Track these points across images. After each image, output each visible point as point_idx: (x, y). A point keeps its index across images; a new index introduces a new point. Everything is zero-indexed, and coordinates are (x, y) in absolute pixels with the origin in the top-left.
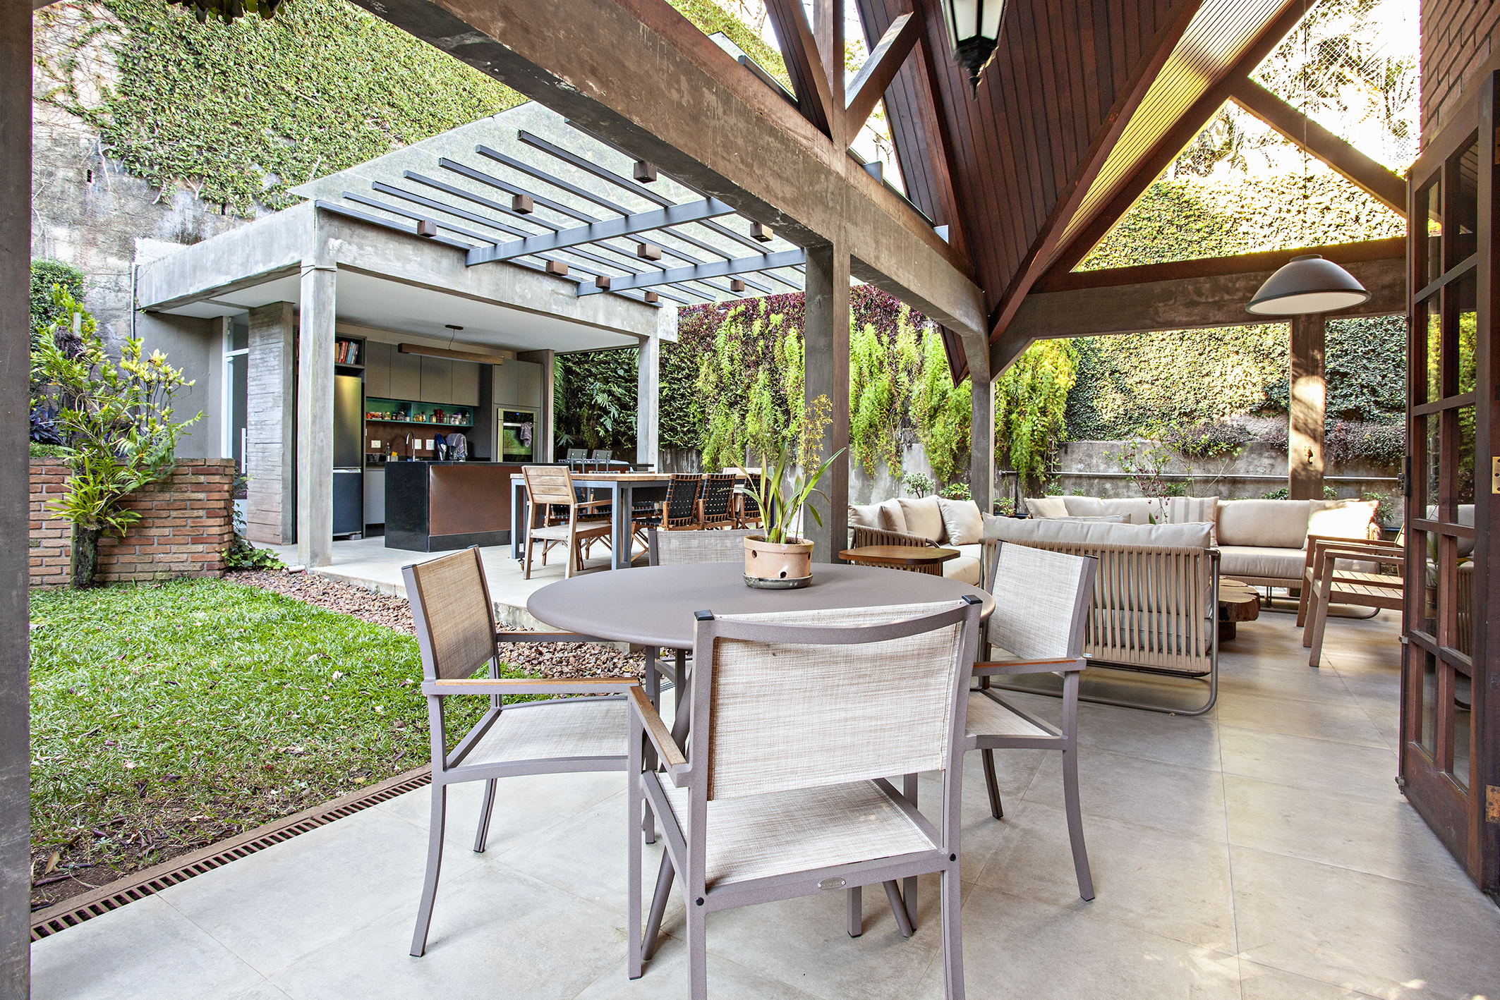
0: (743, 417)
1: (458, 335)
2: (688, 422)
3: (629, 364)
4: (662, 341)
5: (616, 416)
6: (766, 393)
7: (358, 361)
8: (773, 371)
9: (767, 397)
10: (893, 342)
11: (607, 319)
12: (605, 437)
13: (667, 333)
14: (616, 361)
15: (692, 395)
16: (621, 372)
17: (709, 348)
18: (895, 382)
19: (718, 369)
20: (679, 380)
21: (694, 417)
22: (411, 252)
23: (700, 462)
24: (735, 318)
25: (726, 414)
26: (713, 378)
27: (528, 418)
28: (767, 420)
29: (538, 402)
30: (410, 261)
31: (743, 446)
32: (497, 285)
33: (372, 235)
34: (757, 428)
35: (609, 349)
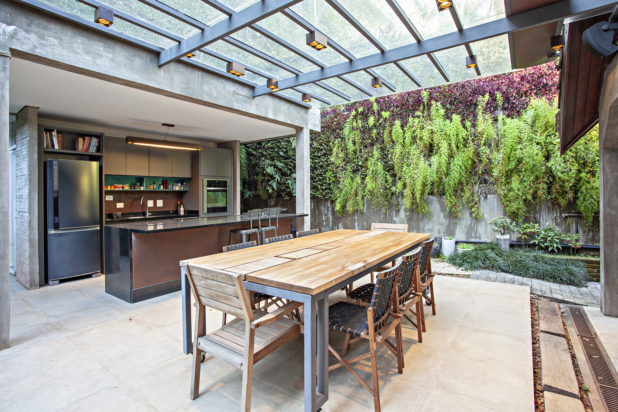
0: (363, 179)
1: (171, 130)
2: (326, 183)
3: (286, 148)
4: (310, 130)
5: (279, 180)
6: (379, 163)
7: (98, 149)
8: (383, 149)
9: (380, 166)
10: (474, 126)
11: (275, 114)
12: (272, 193)
13: (314, 125)
14: (278, 147)
15: (328, 166)
16: (282, 153)
17: (338, 136)
18: (477, 154)
19: (345, 149)
20: (319, 157)
21: (329, 180)
22: (102, 49)
23: (333, 209)
24: (355, 117)
25: (351, 177)
26: (342, 155)
27: (224, 184)
28: (380, 180)
29: (230, 173)
30: (101, 56)
31: (363, 198)
32: (188, 84)
33: (54, 27)
34: (374, 186)
35: (274, 139)
